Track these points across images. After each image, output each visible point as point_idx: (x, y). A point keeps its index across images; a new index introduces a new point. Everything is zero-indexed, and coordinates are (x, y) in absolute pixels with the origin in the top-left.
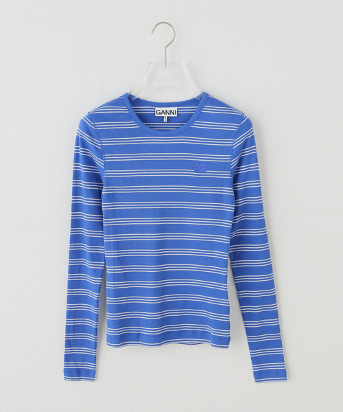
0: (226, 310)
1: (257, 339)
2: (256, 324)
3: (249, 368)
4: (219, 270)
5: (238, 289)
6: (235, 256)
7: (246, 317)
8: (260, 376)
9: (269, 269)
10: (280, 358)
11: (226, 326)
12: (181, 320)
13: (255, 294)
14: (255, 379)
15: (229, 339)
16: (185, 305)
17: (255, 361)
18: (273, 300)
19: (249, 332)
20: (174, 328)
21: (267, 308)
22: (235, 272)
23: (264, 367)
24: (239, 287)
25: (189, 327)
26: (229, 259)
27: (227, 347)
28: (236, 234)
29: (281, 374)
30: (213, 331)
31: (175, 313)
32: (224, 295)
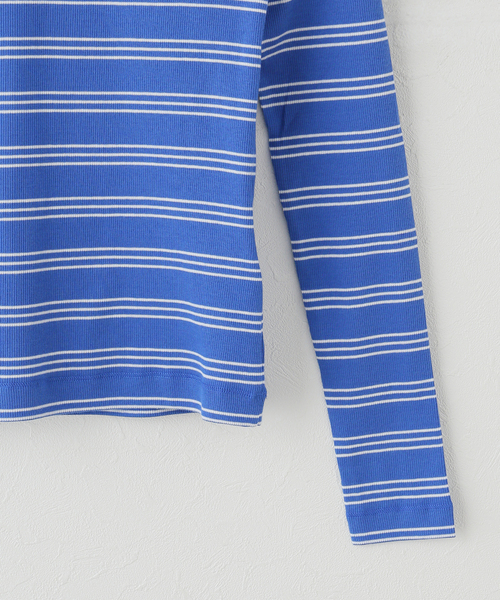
0: (252, 296)
1: (360, 397)
2: (352, 348)
3: (330, 496)
4: (227, 161)
5: (293, 234)
6: (283, 122)
7: (320, 325)
8: (367, 521)
9: (394, 163)
10: (433, 462)
11: (252, 348)
12: (103, 333)
13: (349, 247)
14: (353, 530)
15: (260, 395)
16: (116, 283)
17: (353, 470)
18: (408, 266)
19: (332, 374)
20: (80, 360)
21: (390, 293)
22: (286, 174)
23: (382, 490)
24: (298, 225)
25: (132, 357)
26: (259, 122)
27: (255, 421)
28: (285, 42)
29: (437, 515)
30: (208, 367)
31: (84, 309)
32: (245, 244)
